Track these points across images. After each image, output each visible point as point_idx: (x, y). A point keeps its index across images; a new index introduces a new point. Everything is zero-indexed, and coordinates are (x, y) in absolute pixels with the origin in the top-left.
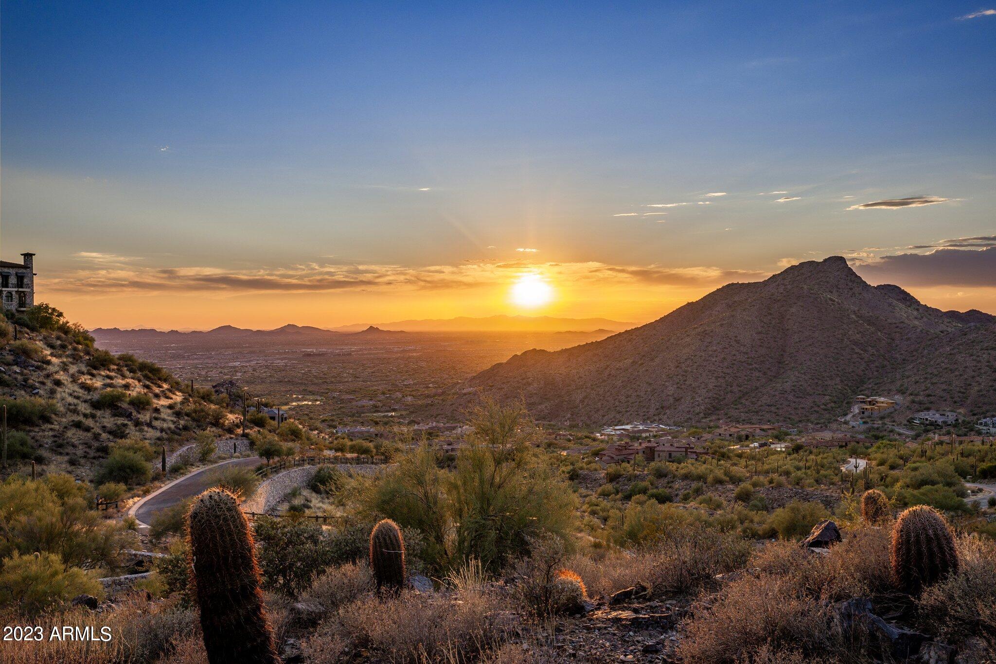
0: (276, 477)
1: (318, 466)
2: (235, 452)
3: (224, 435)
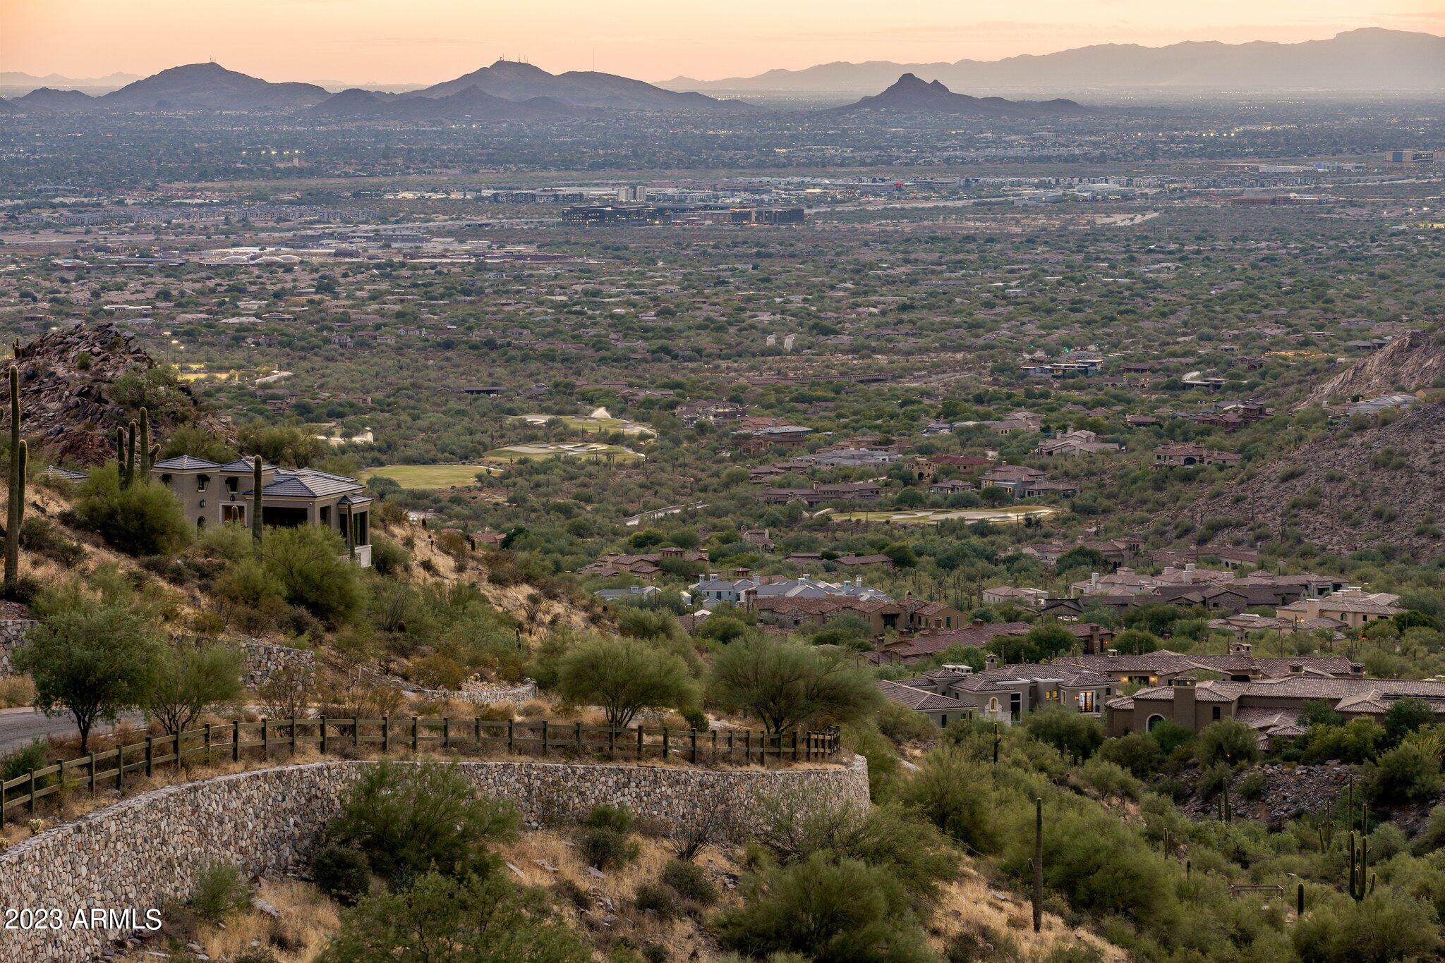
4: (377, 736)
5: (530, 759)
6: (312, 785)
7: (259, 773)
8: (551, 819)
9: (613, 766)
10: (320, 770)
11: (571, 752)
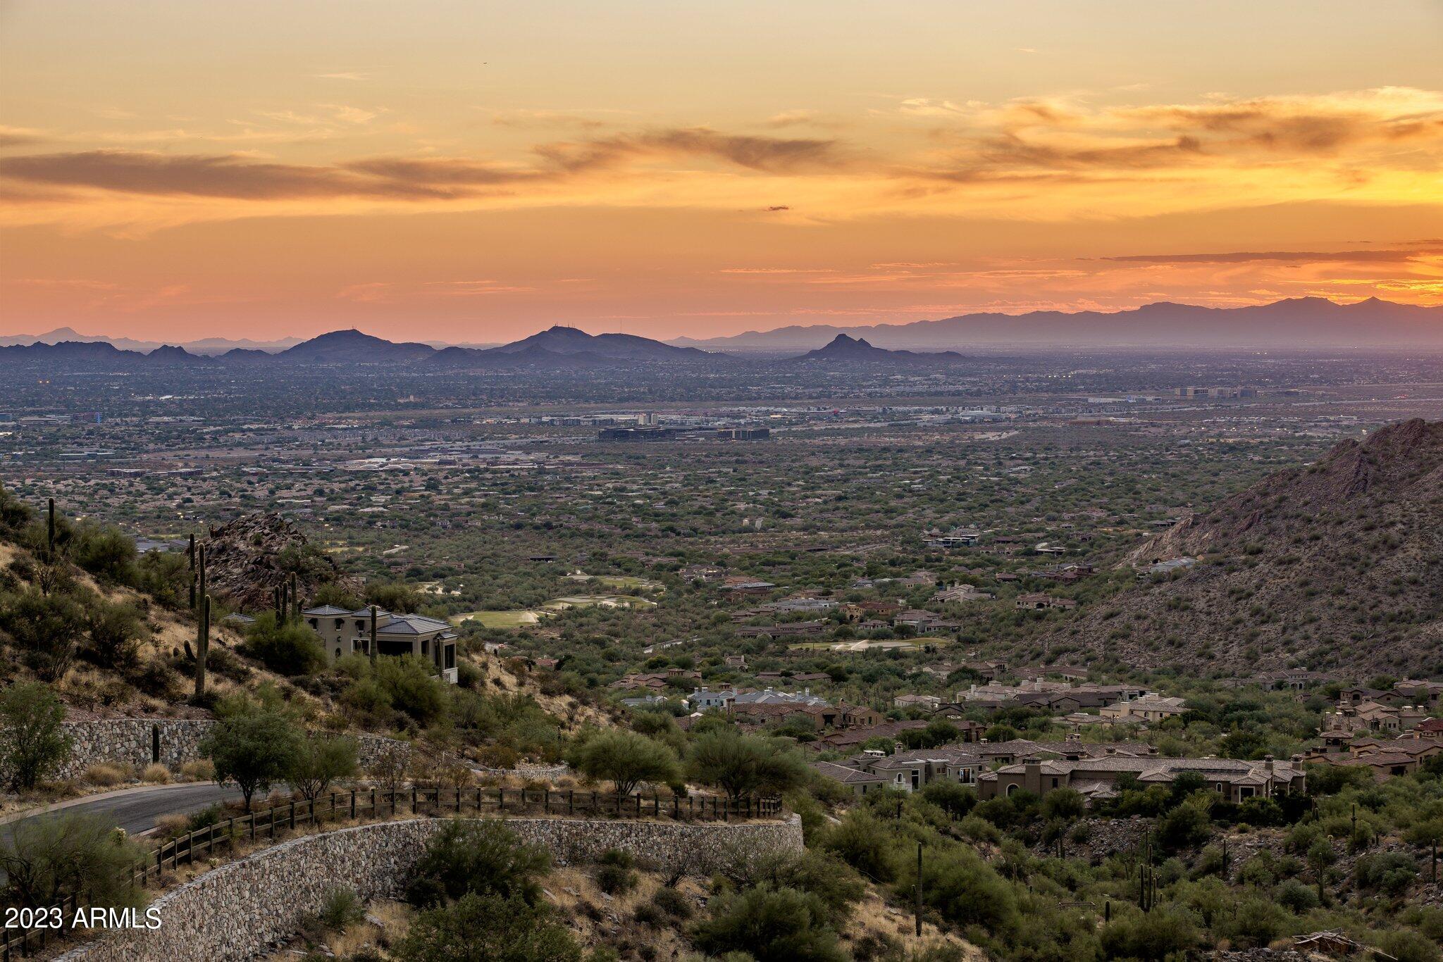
0: (262, 854)
1: (451, 817)
2: (156, 759)
3: (123, 697)
4: (453, 801)
5: (561, 817)
6: (407, 835)
7: (370, 827)
8: (576, 859)
9: (619, 822)
10: (412, 825)
11: (590, 812)
